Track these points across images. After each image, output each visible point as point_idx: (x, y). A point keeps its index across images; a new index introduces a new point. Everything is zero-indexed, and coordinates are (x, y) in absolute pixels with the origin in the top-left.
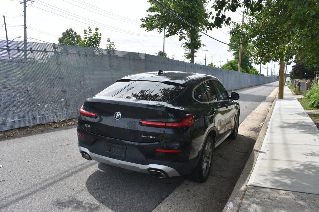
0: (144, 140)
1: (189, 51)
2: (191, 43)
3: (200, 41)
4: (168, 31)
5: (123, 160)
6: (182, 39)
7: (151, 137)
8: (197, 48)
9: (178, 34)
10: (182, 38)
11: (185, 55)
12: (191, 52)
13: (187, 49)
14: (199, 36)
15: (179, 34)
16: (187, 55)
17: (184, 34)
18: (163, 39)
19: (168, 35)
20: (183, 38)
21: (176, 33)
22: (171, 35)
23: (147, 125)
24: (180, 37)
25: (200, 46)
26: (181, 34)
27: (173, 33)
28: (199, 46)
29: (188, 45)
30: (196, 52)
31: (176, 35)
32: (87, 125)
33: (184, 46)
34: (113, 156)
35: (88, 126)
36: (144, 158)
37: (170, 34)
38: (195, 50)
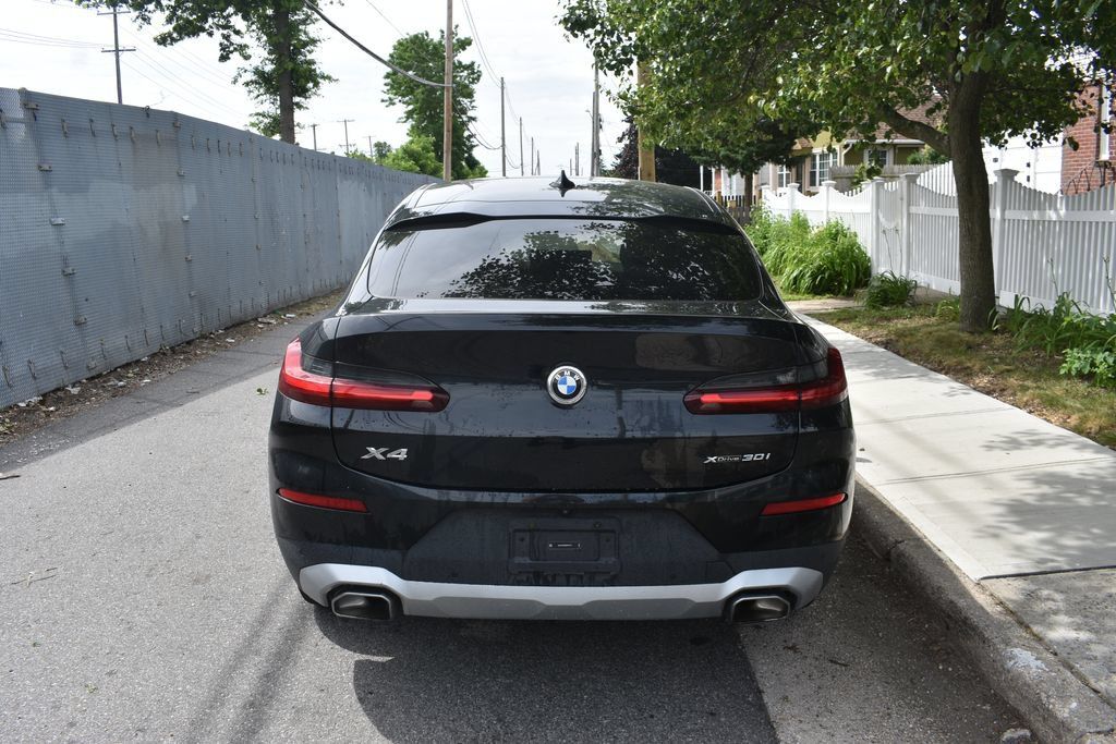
0: (719, 476)
1: (270, 106)
2: (274, 70)
3: (313, 62)
4: (169, 20)
5: (612, 582)
6: (230, 56)
7: (749, 457)
8: (303, 92)
9: (211, 34)
10: (232, 52)
11: (254, 119)
12: (281, 107)
13: (264, 97)
14: (305, 44)
15: (218, 34)
16: (261, 118)
17: (237, 33)
18: (113, 55)
19: (170, 35)
20: (235, 49)
21: (204, 30)
22: (181, 39)
23: (725, 409)
24: (221, 44)
25: (316, 84)
26: (225, 32)
27: (188, 29)
28: (310, 85)
29: (264, 80)
30: (299, 106)
31: (203, 35)
32: (383, 450)
33: (247, 84)
34: (554, 576)
35: (393, 455)
36: (712, 553)
37: (180, 34)
38: (296, 99)
